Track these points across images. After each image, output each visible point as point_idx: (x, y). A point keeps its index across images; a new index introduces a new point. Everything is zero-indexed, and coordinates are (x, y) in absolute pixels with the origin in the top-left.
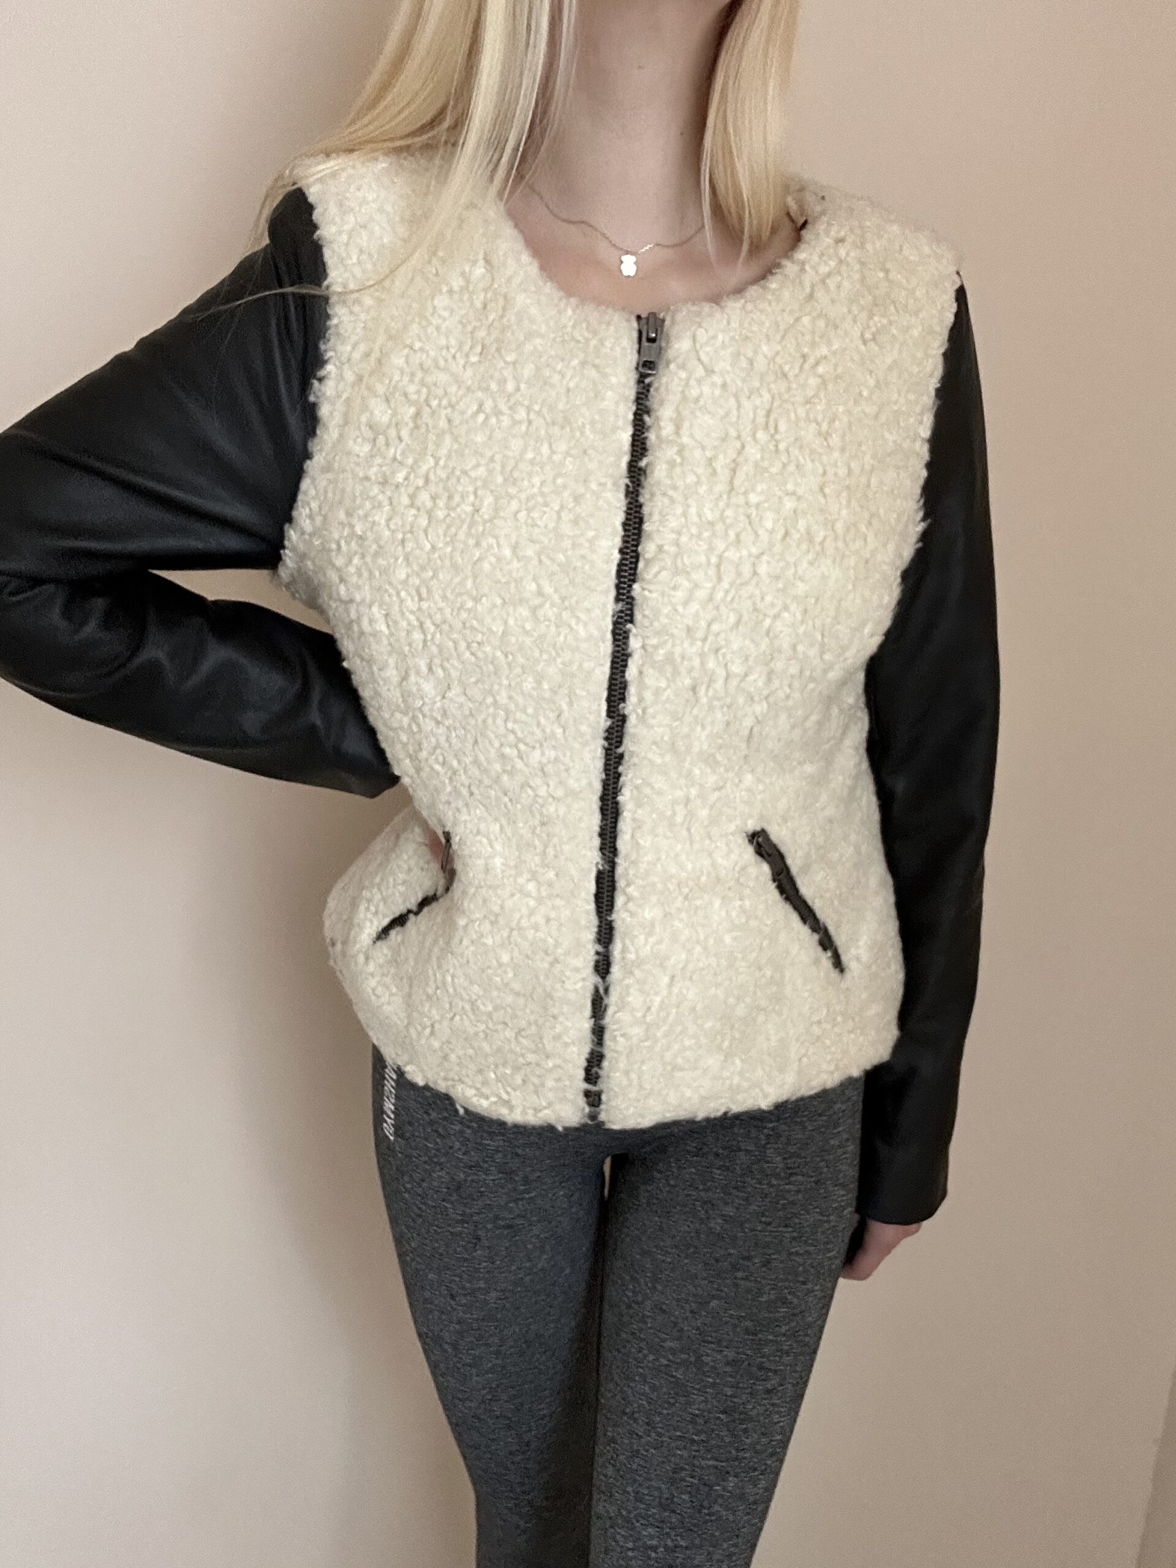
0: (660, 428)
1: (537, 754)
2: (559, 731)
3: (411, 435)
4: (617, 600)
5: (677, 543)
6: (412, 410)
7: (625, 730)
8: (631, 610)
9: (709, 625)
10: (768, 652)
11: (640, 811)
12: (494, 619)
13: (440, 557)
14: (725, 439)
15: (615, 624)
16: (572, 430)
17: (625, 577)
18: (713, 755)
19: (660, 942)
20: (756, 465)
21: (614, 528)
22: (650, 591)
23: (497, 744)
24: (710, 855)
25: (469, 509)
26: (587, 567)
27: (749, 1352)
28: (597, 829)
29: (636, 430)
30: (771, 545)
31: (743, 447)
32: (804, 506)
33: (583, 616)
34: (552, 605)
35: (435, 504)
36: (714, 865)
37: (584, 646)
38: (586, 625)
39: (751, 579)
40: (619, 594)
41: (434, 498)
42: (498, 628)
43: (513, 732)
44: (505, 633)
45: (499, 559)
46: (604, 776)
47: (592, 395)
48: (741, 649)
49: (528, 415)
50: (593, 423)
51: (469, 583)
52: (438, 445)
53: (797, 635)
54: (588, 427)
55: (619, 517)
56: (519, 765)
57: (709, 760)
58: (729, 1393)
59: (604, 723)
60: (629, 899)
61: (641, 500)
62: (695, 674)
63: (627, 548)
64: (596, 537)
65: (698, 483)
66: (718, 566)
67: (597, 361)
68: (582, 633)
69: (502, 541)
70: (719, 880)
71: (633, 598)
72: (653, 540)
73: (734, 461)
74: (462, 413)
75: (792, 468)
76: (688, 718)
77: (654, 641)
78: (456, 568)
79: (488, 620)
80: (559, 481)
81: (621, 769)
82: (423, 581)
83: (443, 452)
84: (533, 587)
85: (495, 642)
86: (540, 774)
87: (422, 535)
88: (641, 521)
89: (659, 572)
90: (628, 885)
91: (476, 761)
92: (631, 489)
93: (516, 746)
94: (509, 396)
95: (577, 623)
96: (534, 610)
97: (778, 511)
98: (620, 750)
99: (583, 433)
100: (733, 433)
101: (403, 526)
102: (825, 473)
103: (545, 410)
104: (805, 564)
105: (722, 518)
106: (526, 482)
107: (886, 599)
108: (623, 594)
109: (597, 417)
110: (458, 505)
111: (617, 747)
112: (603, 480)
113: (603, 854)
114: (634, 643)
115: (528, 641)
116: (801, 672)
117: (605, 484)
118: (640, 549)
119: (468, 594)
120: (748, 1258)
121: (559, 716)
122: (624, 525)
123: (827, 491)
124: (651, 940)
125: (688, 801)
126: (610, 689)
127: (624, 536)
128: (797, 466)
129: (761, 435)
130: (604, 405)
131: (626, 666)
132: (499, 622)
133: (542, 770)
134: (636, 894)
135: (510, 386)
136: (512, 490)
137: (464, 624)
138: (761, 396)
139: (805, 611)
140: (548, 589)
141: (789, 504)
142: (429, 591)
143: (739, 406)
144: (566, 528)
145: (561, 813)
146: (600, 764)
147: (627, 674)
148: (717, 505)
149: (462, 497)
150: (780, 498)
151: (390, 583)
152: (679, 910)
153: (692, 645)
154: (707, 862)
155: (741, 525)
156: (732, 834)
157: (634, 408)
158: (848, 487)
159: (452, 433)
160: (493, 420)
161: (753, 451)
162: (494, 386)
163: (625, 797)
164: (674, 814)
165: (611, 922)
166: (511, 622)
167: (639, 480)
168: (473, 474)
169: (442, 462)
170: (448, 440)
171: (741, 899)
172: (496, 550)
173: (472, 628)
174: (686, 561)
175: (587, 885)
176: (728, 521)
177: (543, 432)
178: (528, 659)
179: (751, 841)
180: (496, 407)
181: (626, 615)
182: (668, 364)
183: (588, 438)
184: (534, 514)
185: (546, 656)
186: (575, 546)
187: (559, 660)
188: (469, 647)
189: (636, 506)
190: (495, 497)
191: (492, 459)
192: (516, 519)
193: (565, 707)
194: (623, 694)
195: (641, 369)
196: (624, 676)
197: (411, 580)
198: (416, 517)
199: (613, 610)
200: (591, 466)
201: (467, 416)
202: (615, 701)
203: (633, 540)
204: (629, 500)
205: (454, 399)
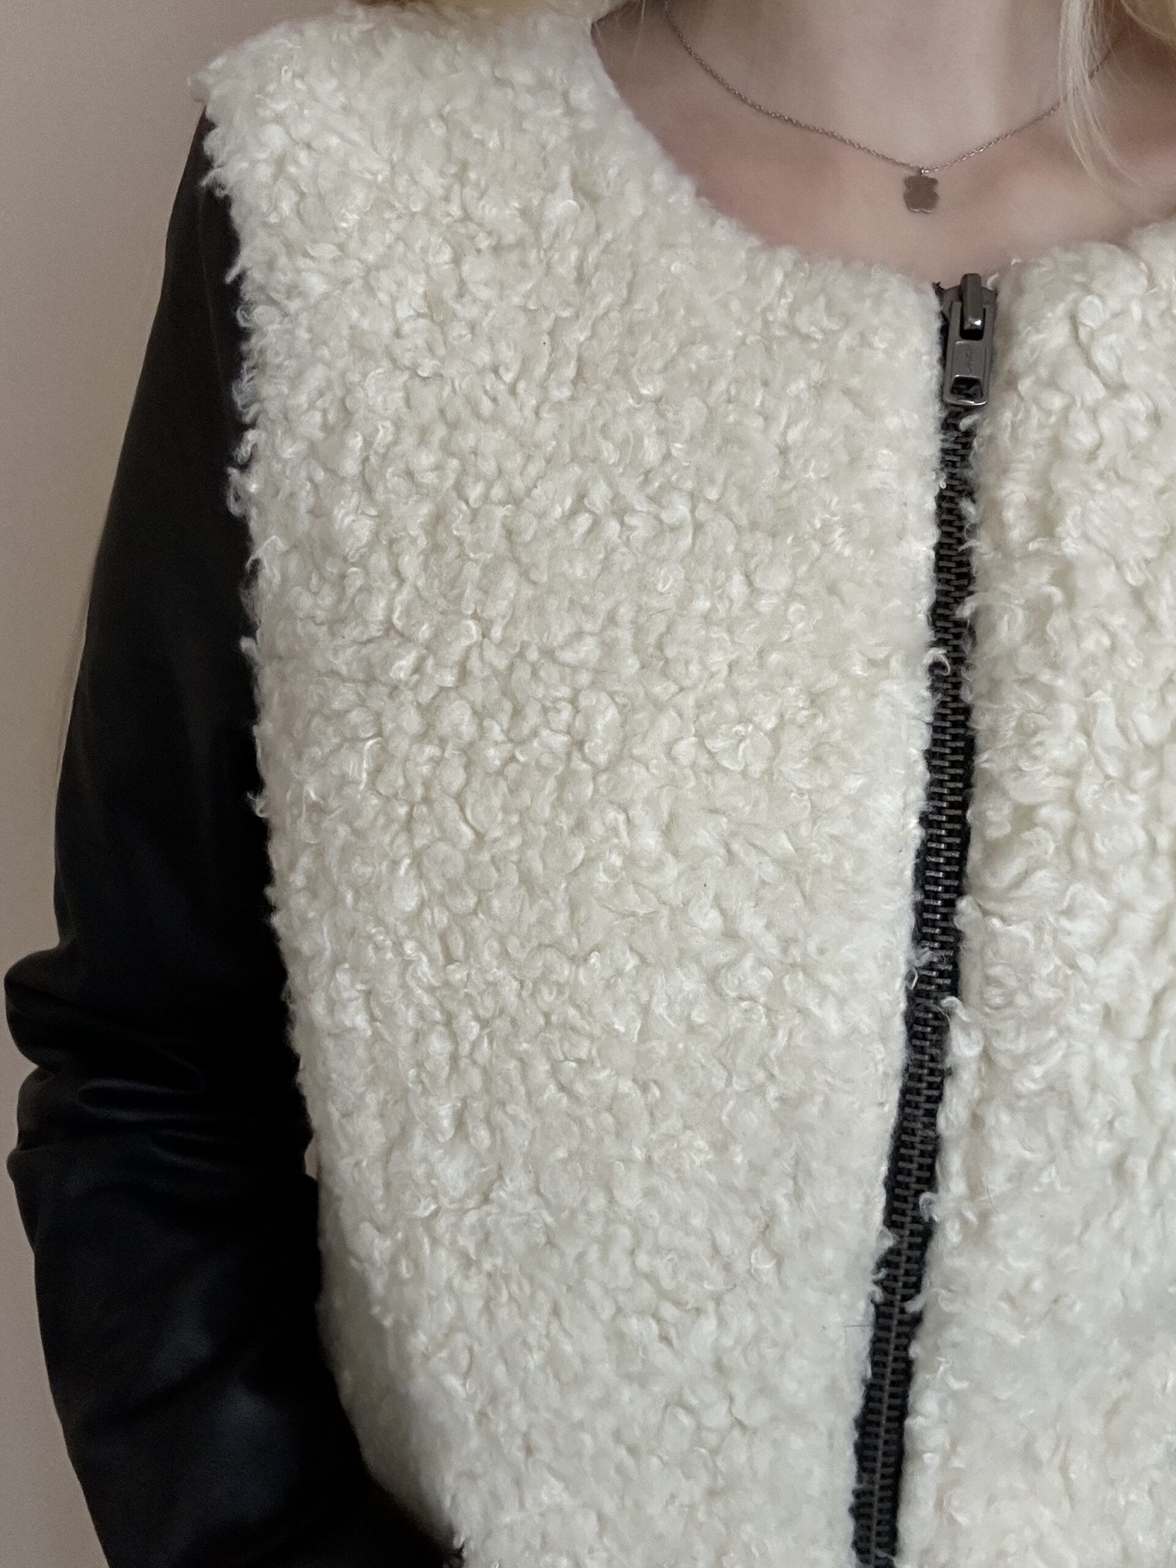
0: (1002, 527)
3: (425, 567)
4: (920, 937)
6: (425, 510)
7: (930, 1259)
8: (954, 962)
12: (619, 1003)
15: (915, 997)
16: (799, 540)
17: (936, 881)
26: (847, 866)
29: (945, 537)
33: (835, 984)
34: (761, 963)
37: (836, 1057)
38: (842, 1003)
40: (923, 925)
44: (645, 1034)
45: (631, 860)
46: (869, 1370)
47: (845, 458)
49: (692, 511)
50: (849, 523)
51: (561, 921)
52: (486, 590)
55: (918, 741)
59: (876, 1238)
61: (967, 696)
63: (939, 811)
64: (866, 791)
67: (855, 382)
68: (835, 1027)
69: (638, 812)
71: (958, 935)
74: (541, 515)
77: (1013, 1043)
79: (604, 1006)
80: (774, 658)
81: (914, 1350)
82: (455, 917)
84: (710, 920)
87: (451, 805)
88: (970, 747)
92: (943, 673)
96: (713, 978)
98: (914, 1306)
99: (825, 545)
101: (408, 786)
103: (732, 497)
106: (694, 669)
108: (933, 924)
109: (858, 507)
111: (908, 1299)
112: (881, 654)
114: (962, 1042)
117: (886, 663)
118: (970, 814)
119: (555, 945)
122: (931, 755)
126: (897, 1156)
127: (932, 783)
130: (874, 479)
131: (939, 1100)
132: (631, 1009)
135: (651, 452)
136: (661, 689)
137: (547, 1016)
144: (794, 772)
147: (941, 1122)
151: (379, 922)
157: (941, 483)
159: (517, 560)
160: (613, 527)
162: (609, 453)
166: (660, 1009)
167: (958, 650)
168: (567, 656)
169: (497, 633)
170: (509, 580)
173: (569, 1028)
177: (730, 549)
178: (698, 1095)
180: (616, 497)
181: (942, 974)
182: (1012, 383)
183: (838, 556)
184: (717, 744)
185: (737, 1086)
186: (816, 815)
187: (772, 1092)
188: (555, 1070)
189: (955, 711)
190: (621, 708)
191: (612, 619)
192: (673, 760)
193: (784, 1205)
194: (931, 1168)
195: (950, 400)
196: (933, 1125)
197: (427, 914)
198: (437, 762)
199: (909, 962)
200: (853, 620)
201: (550, 522)
202: (907, 1187)
203: (953, 792)
204: (939, 696)
205: (519, 484)
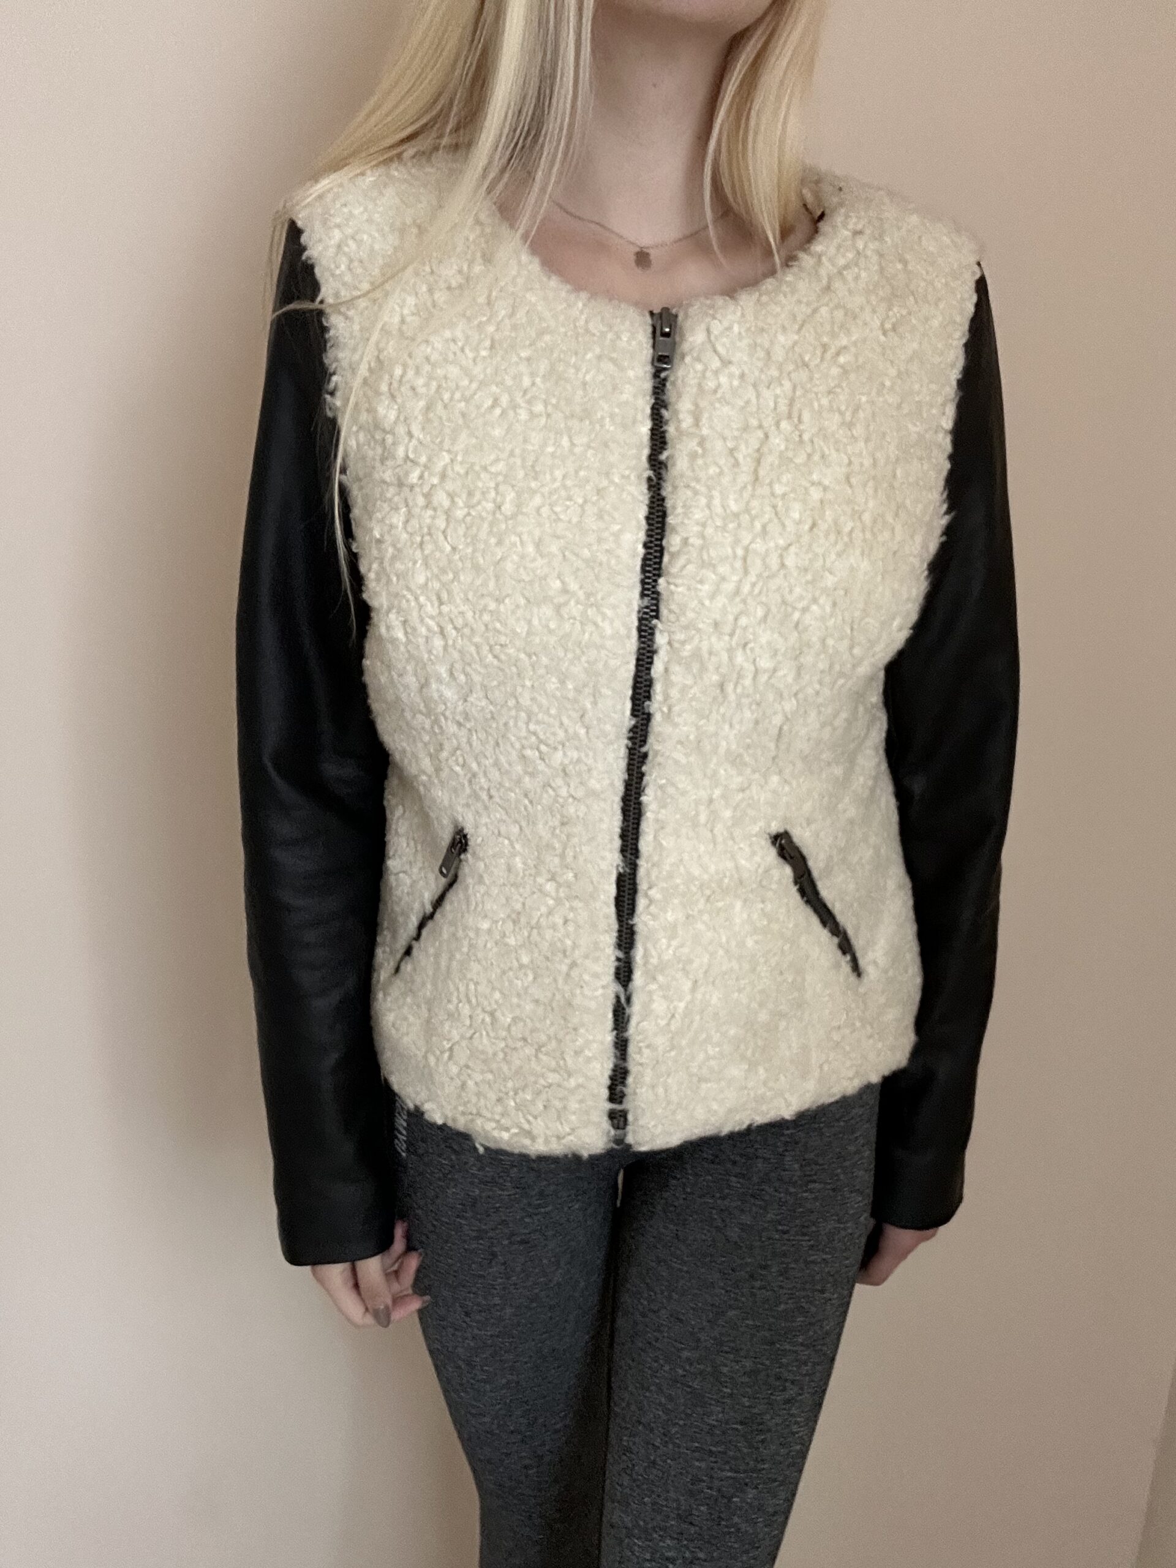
0: (679, 421)
1: (559, 755)
2: (582, 732)
4: (643, 595)
5: (703, 537)
7: (650, 729)
8: (657, 605)
9: (736, 619)
10: (797, 646)
11: (663, 811)
12: (518, 620)
13: (460, 559)
14: (746, 428)
15: (640, 620)
16: (591, 423)
17: (650, 572)
18: (740, 756)
19: (682, 946)
20: (781, 455)
21: (638, 522)
22: (676, 586)
23: (518, 746)
24: (733, 857)
25: (490, 506)
26: (613, 562)
27: (767, 1363)
28: (618, 830)
29: (654, 424)
30: (799, 536)
31: (767, 436)
32: (830, 496)
33: (609, 613)
34: (578, 602)
35: (453, 501)
36: (737, 868)
37: (609, 644)
38: (612, 622)
39: (779, 571)
40: (644, 589)
41: (451, 496)
42: (521, 629)
43: (535, 734)
44: (528, 633)
45: (523, 557)
46: (626, 777)
47: (610, 388)
48: (769, 643)
49: (546, 407)
50: (612, 416)
51: (492, 584)
52: (454, 440)
53: (827, 628)
54: (608, 419)
55: (642, 511)
56: (541, 766)
57: (735, 760)
58: (747, 1404)
59: (628, 721)
60: (651, 901)
61: (664, 493)
62: (723, 670)
63: (651, 542)
64: (620, 531)
65: (721, 473)
66: (745, 559)
67: (614, 355)
68: (609, 631)
69: (525, 537)
70: (741, 882)
71: (658, 593)
72: (677, 533)
73: (758, 450)
74: (478, 407)
75: (816, 458)
76: (714, 716)
77: (680, 636)
78: (477, 569)
79: (512, 621)
80: (582, 473)
81: (644, 769)
82: (444, 585)
83: (459, 447)
84: (557, 584)
85: (519, 643)
86: (562, 774)
87: (440, 535)
88: (664, 515)
89: (685, 566)
90: (650, 888)
91: (497, 764)
92: (653, 483)
93: (538, 749)
94: (525, 392)
95: (603, 620)
96: (558, 608)
97: (804, 502)
98: (644, 750)
99: (602, 426)
100: (754, 422)
101: (421, 527)
102: (850, 463)
103: (562, 403)
104: (833, 556)
105: (747, 510)
107: (914, 592)
108: (648, 589)
109: (617, 410)
110: (479, 503)
111: (641, 746)
112: (627, 472)
113: (624, 856)
114: (660, 639)
115: (553, 640)
116: (831, 666)
117: (628, 477)
118: (664, 543)
119: (490, 595)
120: (765, 1267)
121: (582, 716)
122: (648, 518)
123: (853, 480)
124: (674, 943)
125: (711, 801)
126: (635, 688)
127: (648, 530)
128: (823, 456)
129: (784, 425)
130: (624, 397)
131: (651, 663)
132: (522, 622)
133: (564, 770)
134: (658, 896)
135: (526, 381)
136: (533, 484)
137: (486, 626)
138: (781, 385)
139: (834, 604)
140: (573, 586)
141: (816, 494)
142: (449, 592)
143: (758, 396)
144: (591, 522)
145: (581, 815)
146: (622, 764)
147: (653, 672)
148: (741, 496)
149: (483, 493)
150: (806, 489)
151: (409, 589)
152: (700, 912)
153: (719, 639)
154: (730, 865)
155: (767, 516)
156: (756, 836)
157: (653, 401)
158: (874, 478)
159: (468, 427)
160: (511, 413)
161: (777, 441)
162: (509, 382)
163: (649, 798)
164: (697, 814)
165: (632, 926)
166: (535, 622)
167: (660, 474)
168: (493, 469)
169: (459, 458)
170: (463, 436)
171: (763, 902)
172: (520, 548)
173: (495, 630)
174: (713, 553)
175: (606, 887)
176: (753, 512)
177: (562, 426)
178: (552, 660)
179: (774, 843)
180: (512, 400)
181: (652, 611)
182: (683, 357)
183: (608, 431)
184: (558, 509)
185: (570, 655)
186: (600, 540)
187: (584, 659)
188: (491, 650)
189: (658, 500)
190: (517, 493)
191: (512, 454)
192: (539, 515)
193: (589, 706)
194: (649, 692)
195: (656, 364)
196: (649, 674)
197: (430, 584)
198: (433, 518)
199: (639, 606)
200: (613, 458)
201: (483, 410)
202: (640, 700)
203: (657, 534)
204: (651, 493)
205: (467, 394)
